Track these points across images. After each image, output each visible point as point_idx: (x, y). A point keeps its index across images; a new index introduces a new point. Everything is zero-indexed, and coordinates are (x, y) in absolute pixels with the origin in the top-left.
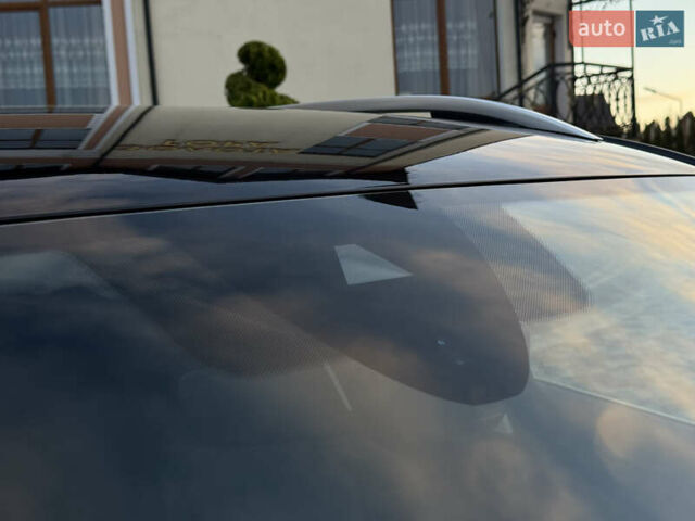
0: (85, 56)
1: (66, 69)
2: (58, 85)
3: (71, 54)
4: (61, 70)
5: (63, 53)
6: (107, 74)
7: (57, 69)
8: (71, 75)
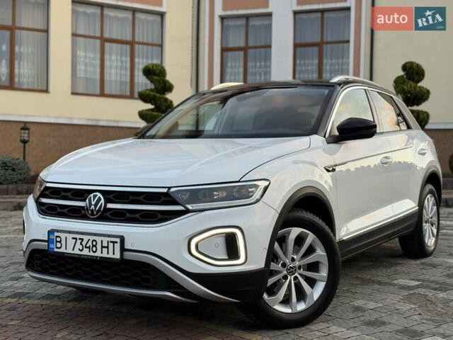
3: (332, 68)
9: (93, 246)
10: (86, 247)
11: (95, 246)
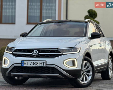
0: (50, 8)
1: (45, 11)
2: (43, 15)
3: (47, 7)
4: (44, 11)
5: (45, 7)
6: (55, 13)
7: (43, 11)
8: (46, 13)
9: (37, 64)
10: (35, 64)
11: (38, 64)
